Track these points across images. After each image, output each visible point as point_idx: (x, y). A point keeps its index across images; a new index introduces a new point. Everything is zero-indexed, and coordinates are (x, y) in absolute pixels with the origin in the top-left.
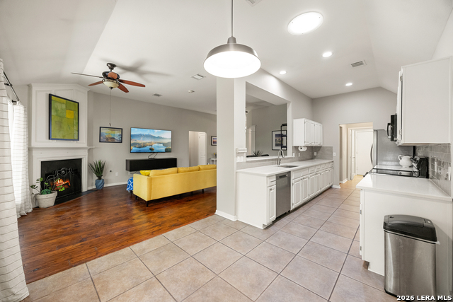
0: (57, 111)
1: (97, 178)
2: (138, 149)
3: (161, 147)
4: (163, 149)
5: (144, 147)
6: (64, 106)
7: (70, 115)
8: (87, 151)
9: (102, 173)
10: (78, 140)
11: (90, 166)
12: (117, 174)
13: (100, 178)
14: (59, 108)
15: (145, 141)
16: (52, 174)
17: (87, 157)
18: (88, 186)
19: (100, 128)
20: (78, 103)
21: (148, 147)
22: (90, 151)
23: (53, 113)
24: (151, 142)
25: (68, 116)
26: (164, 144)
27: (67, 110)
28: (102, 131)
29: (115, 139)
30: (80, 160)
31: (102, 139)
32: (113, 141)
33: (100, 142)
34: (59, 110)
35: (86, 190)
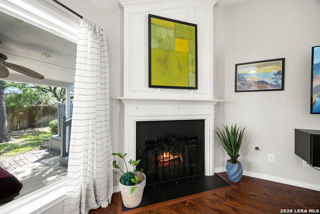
0: (159, 41)
6: (171, 33)
7: (182, 46)
8: (212, 107)
9: (237, 151)
10: (196, 88)
12: (271, 157)
13: (234, 160)
14: (164, 37)
17: (212, 116)
18: (215, 167)
19: (237, 65)
20: (196, 26)
25: (177, 49)
27: (177, 38)
28: (239, 72)
29: (266, 83)
30: (203, 121)
31: (241, 85)
32: (262, 87)
33: (236, 91)
34: (162, 40)
35: (212, 174)
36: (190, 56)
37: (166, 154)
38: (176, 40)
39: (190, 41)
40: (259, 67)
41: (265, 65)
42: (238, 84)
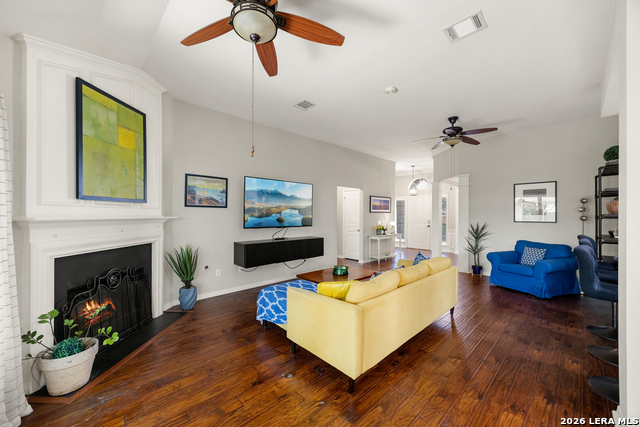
0: (96, 125)
1: (182, 284)
2: (258, 220)
3: (295, 216)
4: (299, 219)
5: (267, 216)
6: (113, 118)
7: (127, 140)
8: (161, 225)
9: (192, 274)
10: (145, 200)
11: (168, 258)
12: (218, 272)
13: (188, 285)
14: (102, 120)
15: (269, 205)
16: (84, 288)
17: (161, 238)
18: (164, 302)
19: (187, 175)
20: (144, 115)
21: (274, 217)
22: (167, 225)
23: (86, 130)
24: (279, 207)
25: (121, 143)
26: (300, 211)
27: (121, 127)
28: (189, 184)
29: (214, 200)
30: (149, 246)
31: (190, 199)
32: (211, 204)
33: (186, 205)
34: (100, 125)
35: (161, 313)
36: (137, 155)
37: (90, 305)
38: (120, 129)
39: (137, 135)
40: (208, 182)
41: (214, 182)
42: (189, 197)
